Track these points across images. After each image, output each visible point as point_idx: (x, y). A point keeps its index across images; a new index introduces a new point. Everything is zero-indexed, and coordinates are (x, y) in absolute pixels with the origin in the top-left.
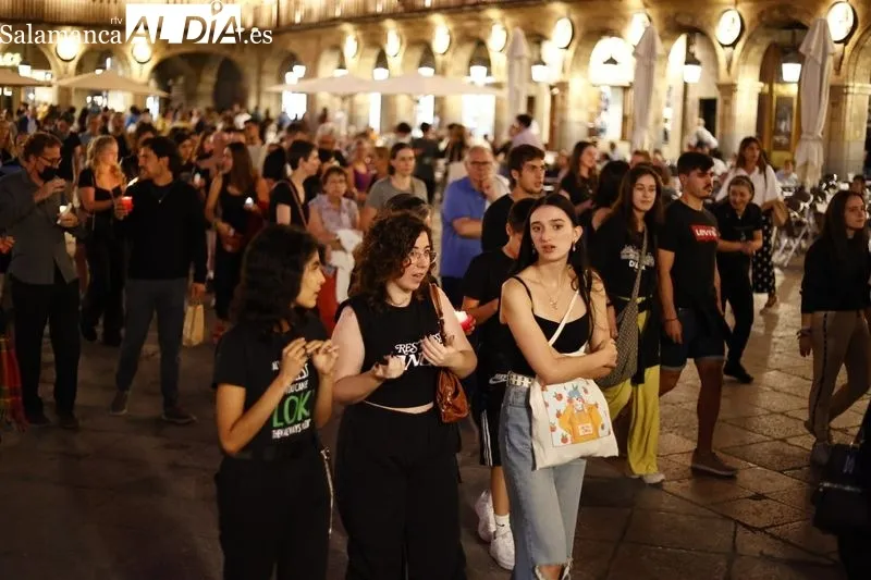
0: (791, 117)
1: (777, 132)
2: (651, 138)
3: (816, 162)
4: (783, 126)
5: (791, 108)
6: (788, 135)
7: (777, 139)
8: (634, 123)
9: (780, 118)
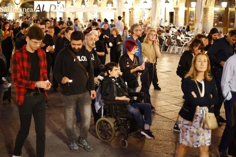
0: (194, 17)
1: (190, 21)
2: (156, 23)
3: (200, 29)
4: (192, 19)
5: (194, 14)
6: (193, 21)
7: (190, 22)
8: (152, 19)
9: (191, 17)
